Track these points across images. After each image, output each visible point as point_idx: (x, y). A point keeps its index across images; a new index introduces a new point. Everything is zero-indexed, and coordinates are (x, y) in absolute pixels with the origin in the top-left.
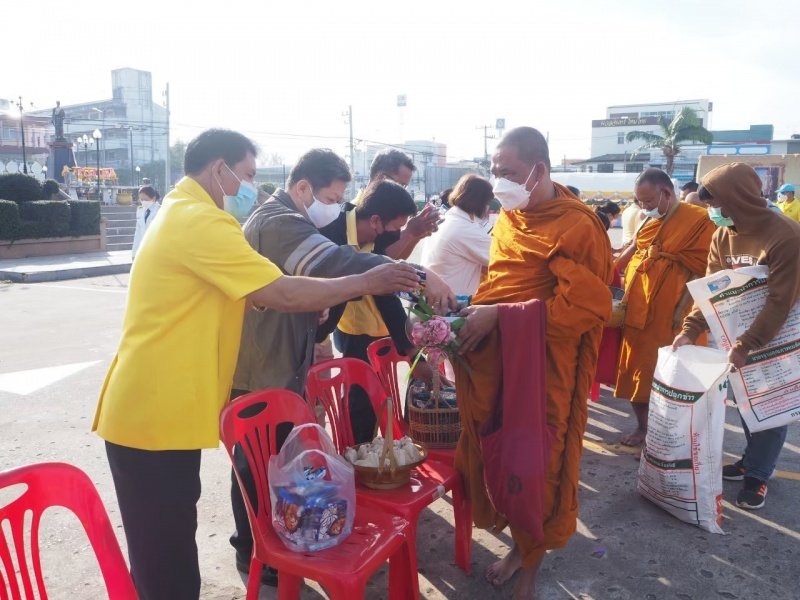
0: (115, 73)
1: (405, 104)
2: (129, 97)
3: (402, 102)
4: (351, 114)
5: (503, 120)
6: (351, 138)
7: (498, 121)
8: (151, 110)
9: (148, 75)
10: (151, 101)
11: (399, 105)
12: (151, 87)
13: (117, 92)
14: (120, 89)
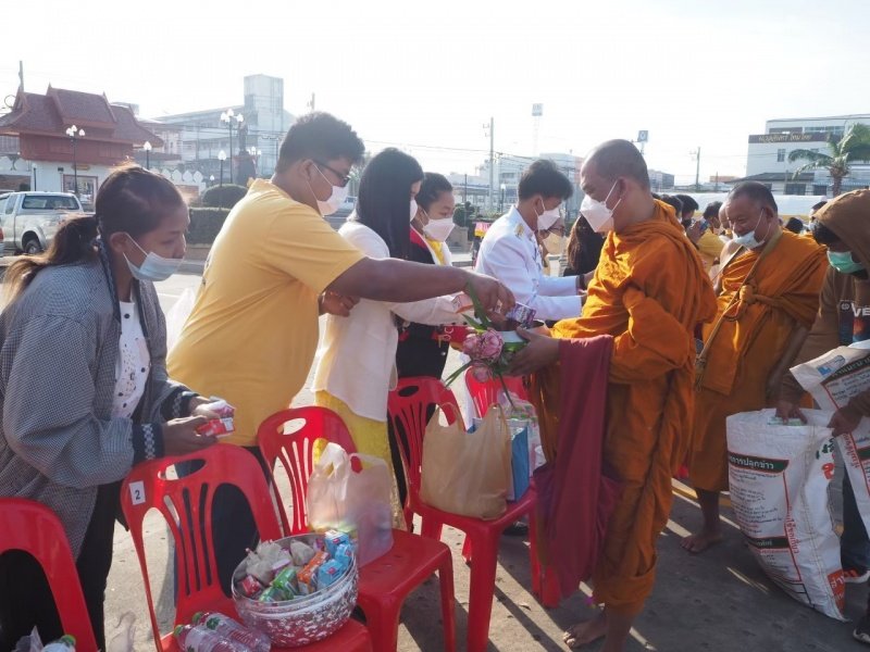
0: (247, 79)
1: (540, 114)
2: (261, 105)
3: (537, 111)
4: (492, 127)
5: (646, 132)
6: (492, 151)
7: (640, 132)
8: (282, 117)
9: (280, 81)
10: (282, 110)
11: (534, 114)
12: (282, 94)
13: (249, 99)
14: (252, 96)
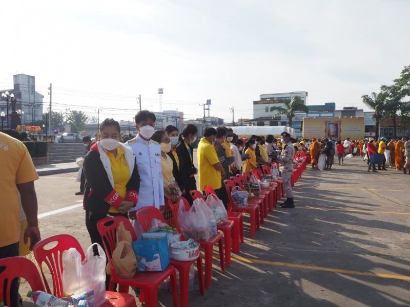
0: (15, 76)
1: (162, 93)
2: (23, 89)
3: (161, 91)
4: (140, 99)
5: (210, 100)
7: (207, 100)
8: (34, 95)
9: (33, 78)
10: (34, 91)
11: (159, 93)
12: (34, 84)
13: (17, 86)
14: (18, 84)
